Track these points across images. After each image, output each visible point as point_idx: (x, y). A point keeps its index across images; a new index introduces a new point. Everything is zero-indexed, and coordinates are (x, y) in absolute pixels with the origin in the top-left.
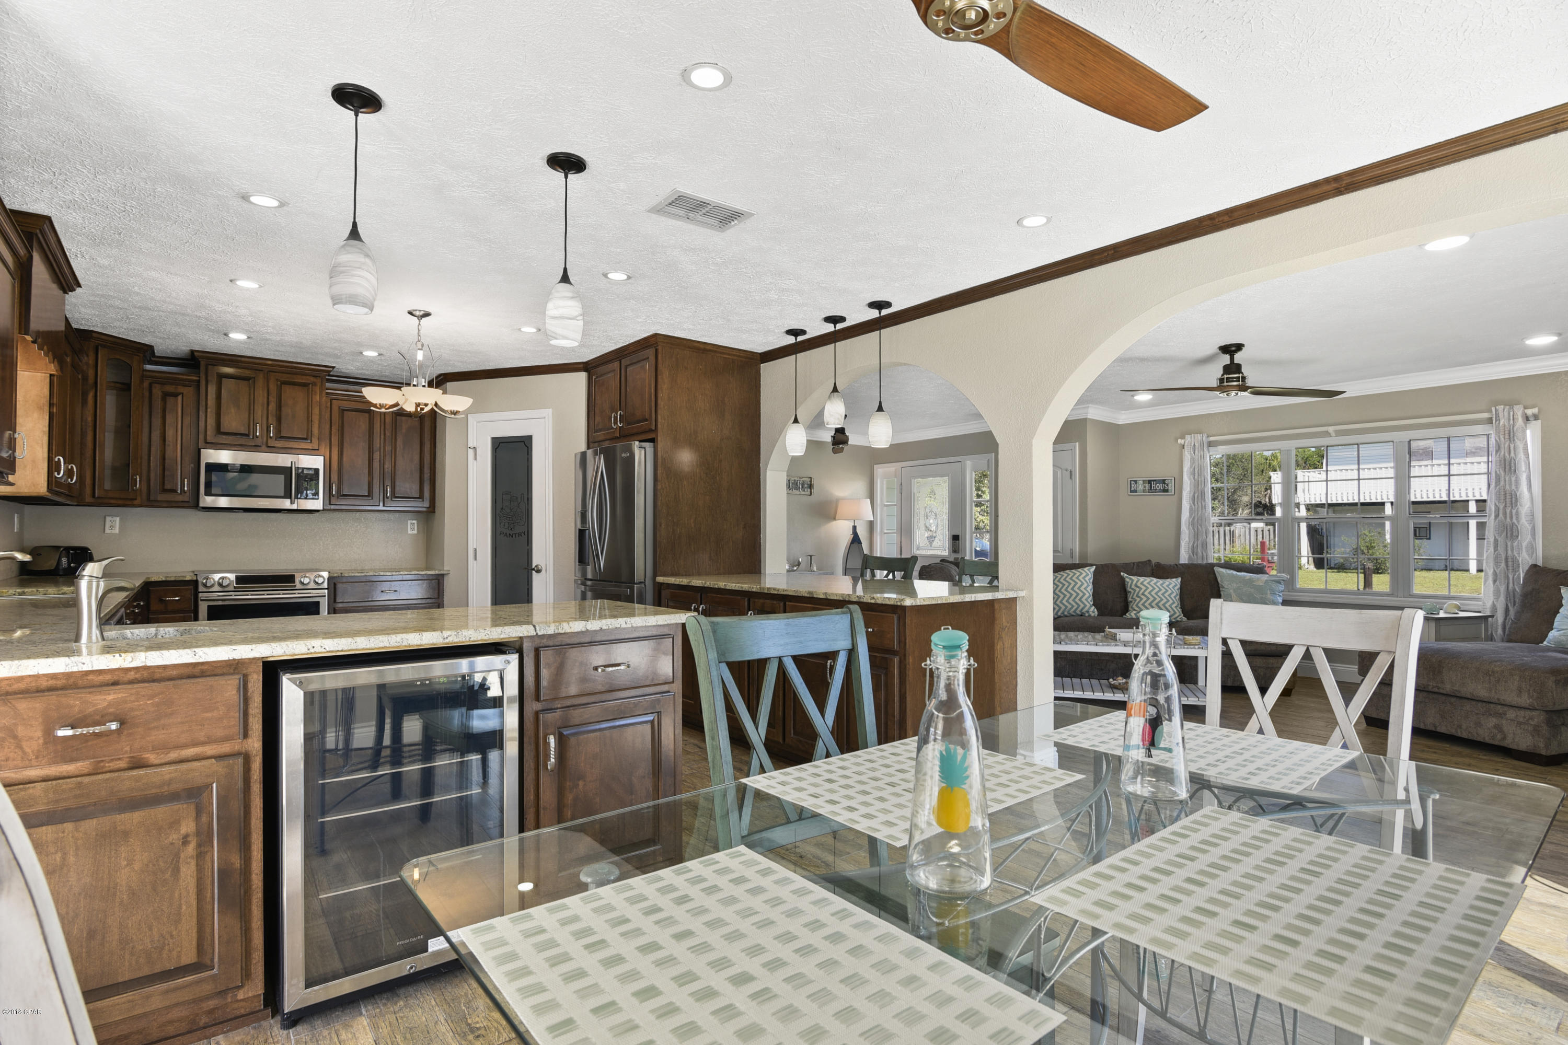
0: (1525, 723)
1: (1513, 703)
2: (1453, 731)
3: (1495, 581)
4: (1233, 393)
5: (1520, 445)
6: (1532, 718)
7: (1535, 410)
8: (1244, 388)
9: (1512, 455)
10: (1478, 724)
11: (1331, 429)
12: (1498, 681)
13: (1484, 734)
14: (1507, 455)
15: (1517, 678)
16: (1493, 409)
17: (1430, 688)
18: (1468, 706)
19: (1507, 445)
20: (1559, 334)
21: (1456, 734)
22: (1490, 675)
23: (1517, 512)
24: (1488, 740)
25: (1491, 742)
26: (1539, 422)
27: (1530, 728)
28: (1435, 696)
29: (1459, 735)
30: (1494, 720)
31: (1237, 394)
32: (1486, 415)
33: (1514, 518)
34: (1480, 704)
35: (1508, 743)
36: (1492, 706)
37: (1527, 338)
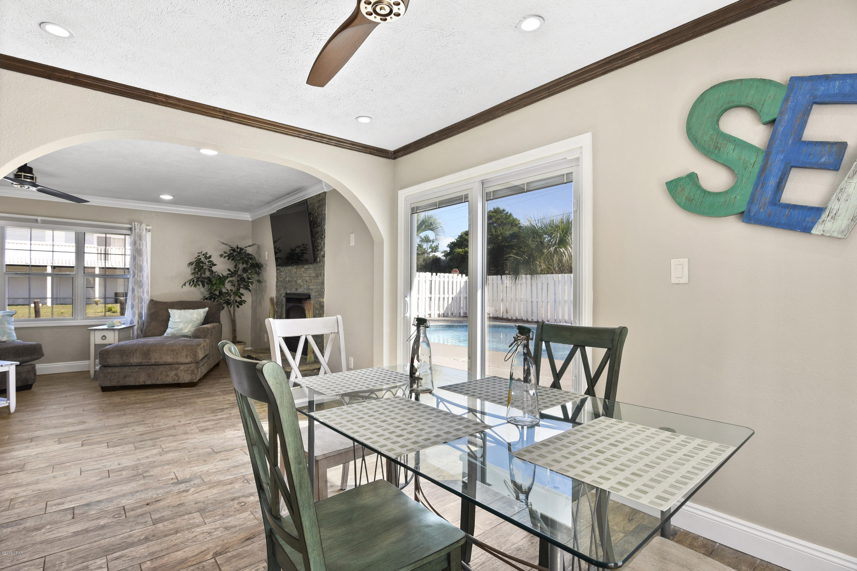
0: (187, 370)
1: (184, 362)
2: (154, 382)
3: (132, 308)
4: (26, 187)
5: (144, 242)
6: (190, 367)
7: (150, 227)
8: (35, 185)
9: (141, 247)
10: (167, 376)
11: (39, 218)
12: (177, 353)
13: (169, 380)
14: (139, 247)
15: (185, 350)
16: (133, 223)
17: (143, 364)
18: (161, 368)
19: (139, 242)
20: (173, 196)
21: (156, 383)
22: (173, 352)
23: (142, 275)
24: (171, 382)
25: (174, 382)
26: (150, 233)
27: (190, 372)
28: (144, 367)
29: (157, 383)
30: (174, 372)
31: (29, 188)
32: (129, 226)
33: (141, 277)
34: (167, 366)
35: (181, 381)
36: (173, 365)
37: (162, 194)
